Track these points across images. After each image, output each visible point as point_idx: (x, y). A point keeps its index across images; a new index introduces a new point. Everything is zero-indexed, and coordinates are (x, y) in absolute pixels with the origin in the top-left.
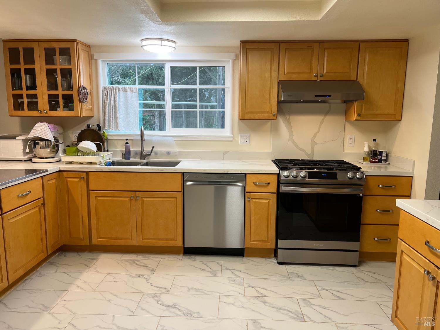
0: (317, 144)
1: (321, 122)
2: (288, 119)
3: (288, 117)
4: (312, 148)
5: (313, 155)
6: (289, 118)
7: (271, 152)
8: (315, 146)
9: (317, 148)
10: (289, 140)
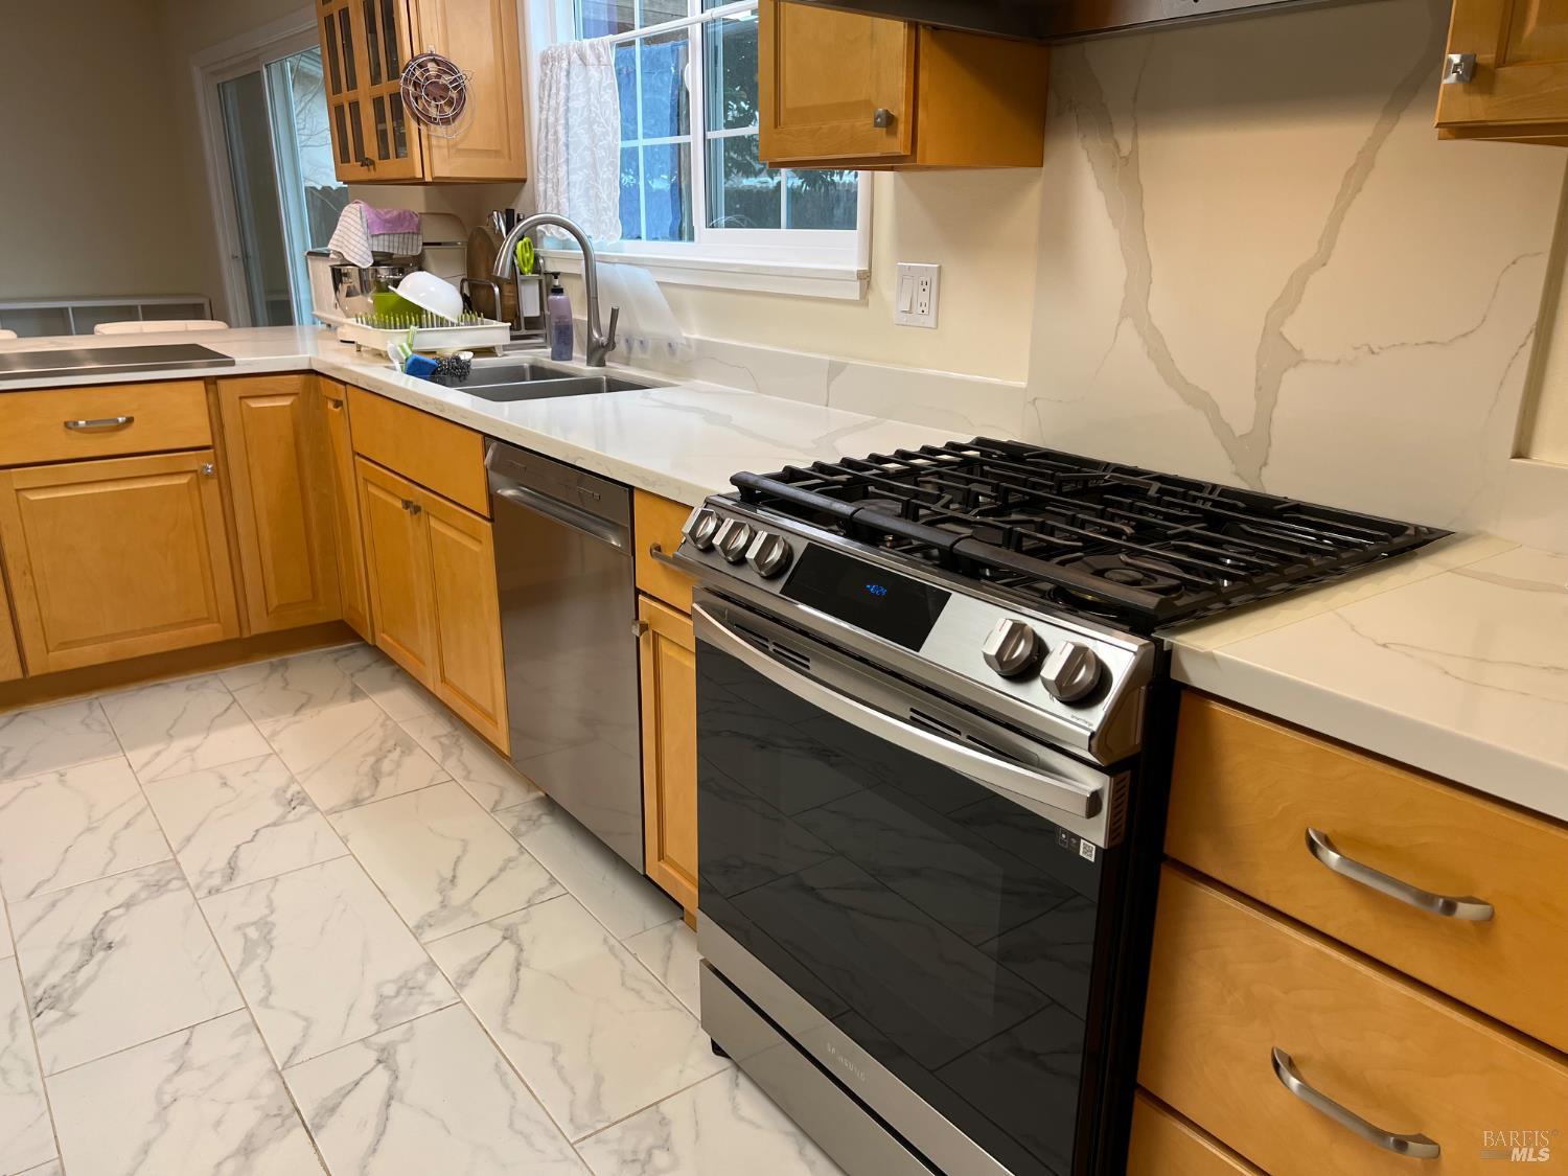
0: (1297, 358)
1: (1349, 174)
2: (1126, 159)
3: (1126, 144)
4: (1266, 391)
5: (1270, 445)
6: (1135, 150)
7: (1026, 390)
8: (1291, 378)
9: (1297, 392)
10: (1123, 316)
